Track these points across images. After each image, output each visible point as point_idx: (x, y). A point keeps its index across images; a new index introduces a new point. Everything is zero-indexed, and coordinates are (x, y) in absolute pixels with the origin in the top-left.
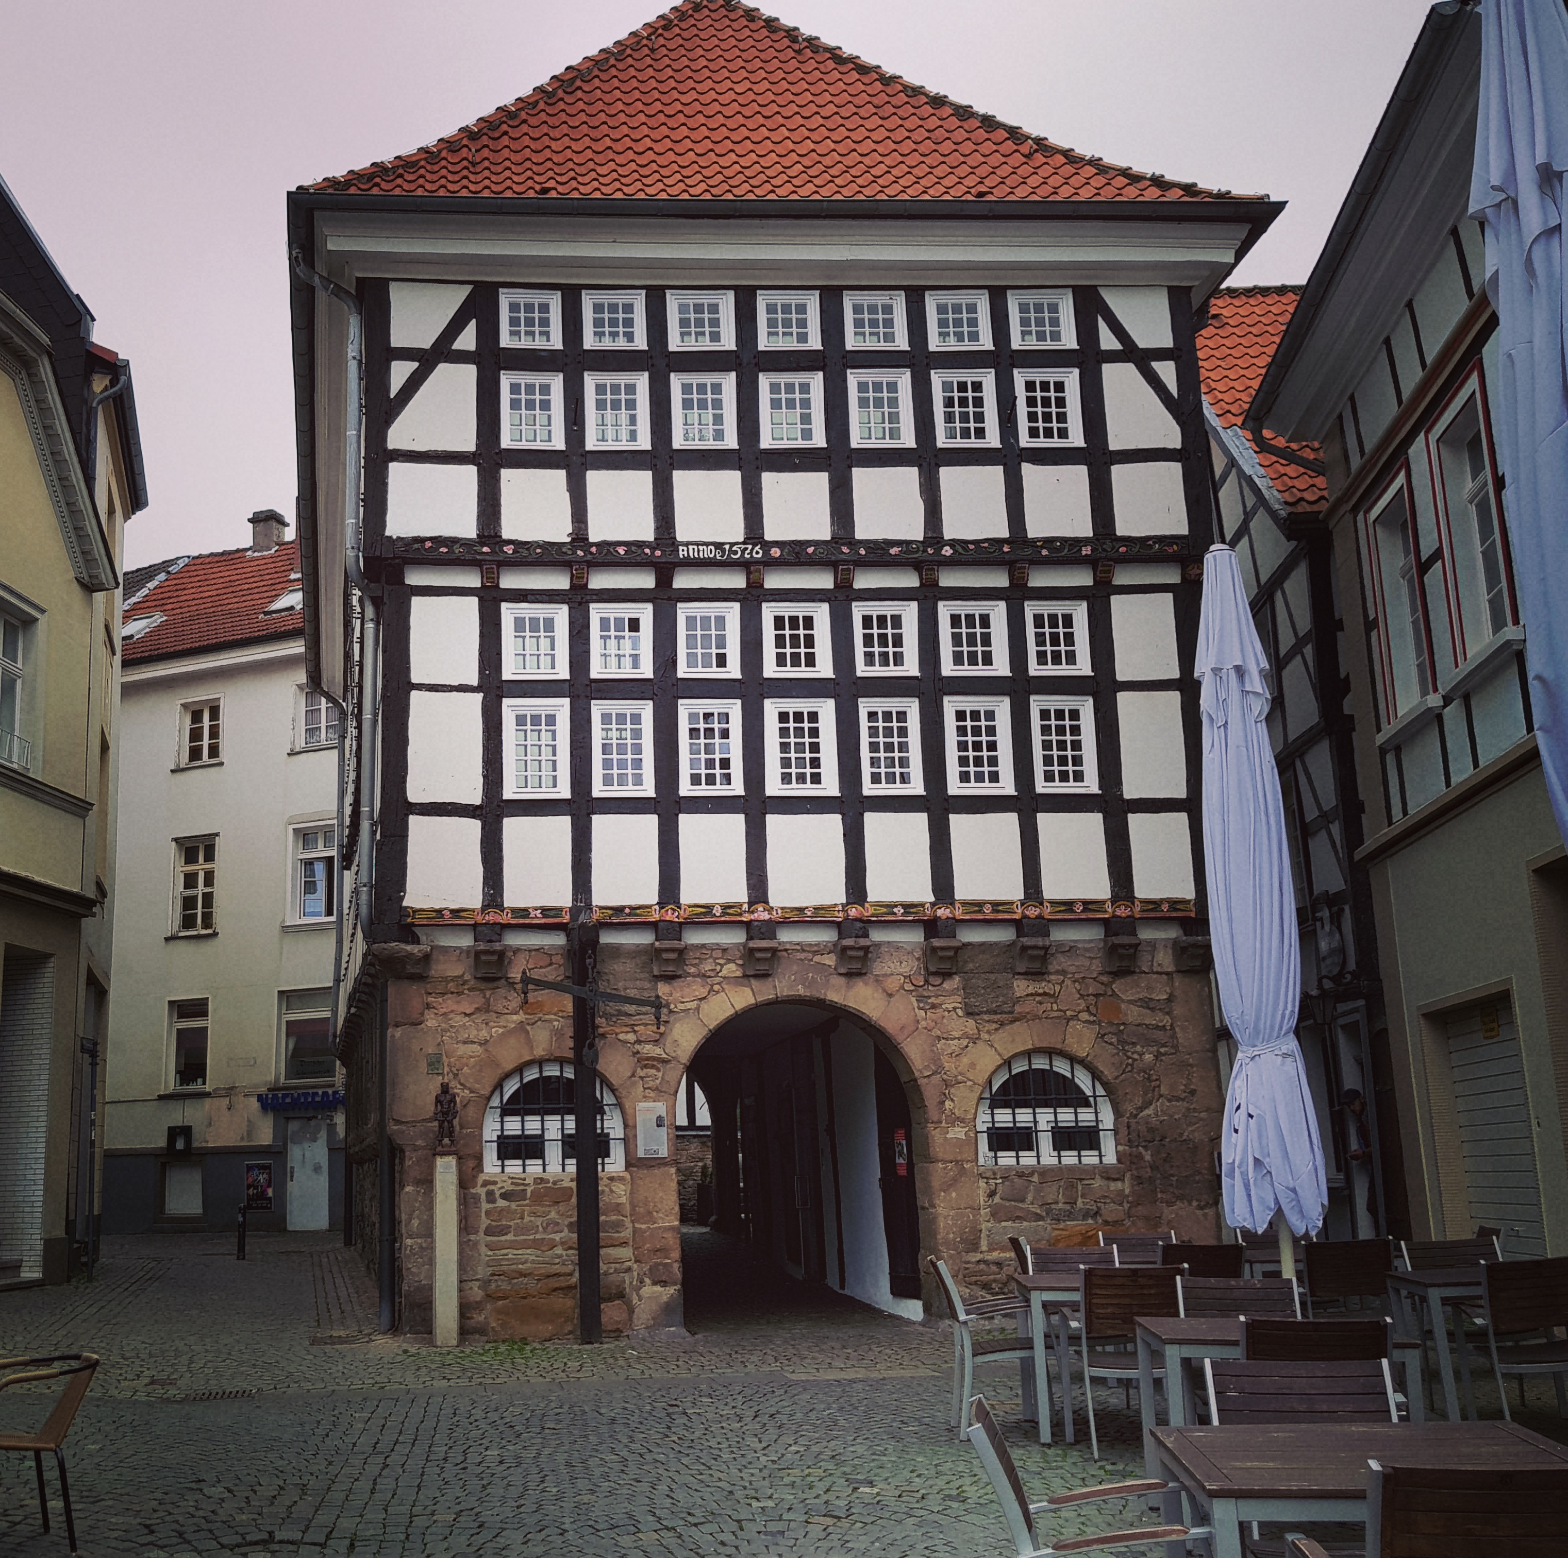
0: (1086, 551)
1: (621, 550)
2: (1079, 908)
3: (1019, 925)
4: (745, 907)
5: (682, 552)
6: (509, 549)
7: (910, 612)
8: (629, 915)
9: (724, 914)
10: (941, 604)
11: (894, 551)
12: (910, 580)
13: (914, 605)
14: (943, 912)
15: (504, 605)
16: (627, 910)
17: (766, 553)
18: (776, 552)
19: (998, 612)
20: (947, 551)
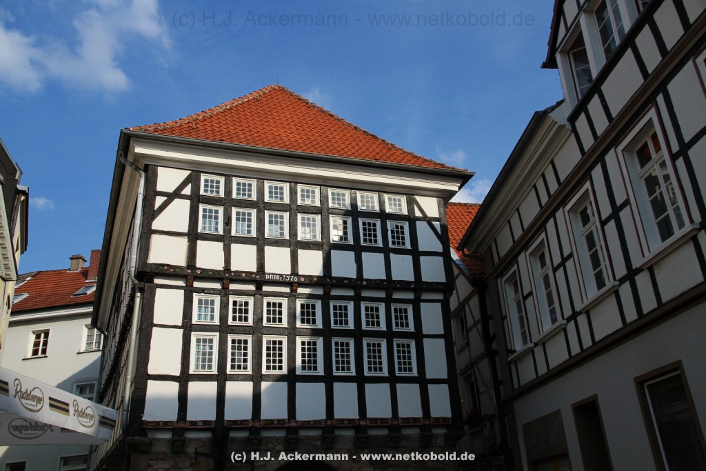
0: (412, 286)
1: (244, 275)
2: (412, 421)
3: (390, 428)
4: (287, 421)
5: (267, 277)
6: (199, 272)
7: (351, 306)
8: (239, 424)
9: (278, 424)
10: (362, 303)
11: (346, 282)
12: (351, 293)
13: (352, 303)
14: (362, 423)
15: (194, 294)
16: (239, 422)
17: (299, 279)
18: (302, 279)
19: (382, 307)
20: (365, 283)
